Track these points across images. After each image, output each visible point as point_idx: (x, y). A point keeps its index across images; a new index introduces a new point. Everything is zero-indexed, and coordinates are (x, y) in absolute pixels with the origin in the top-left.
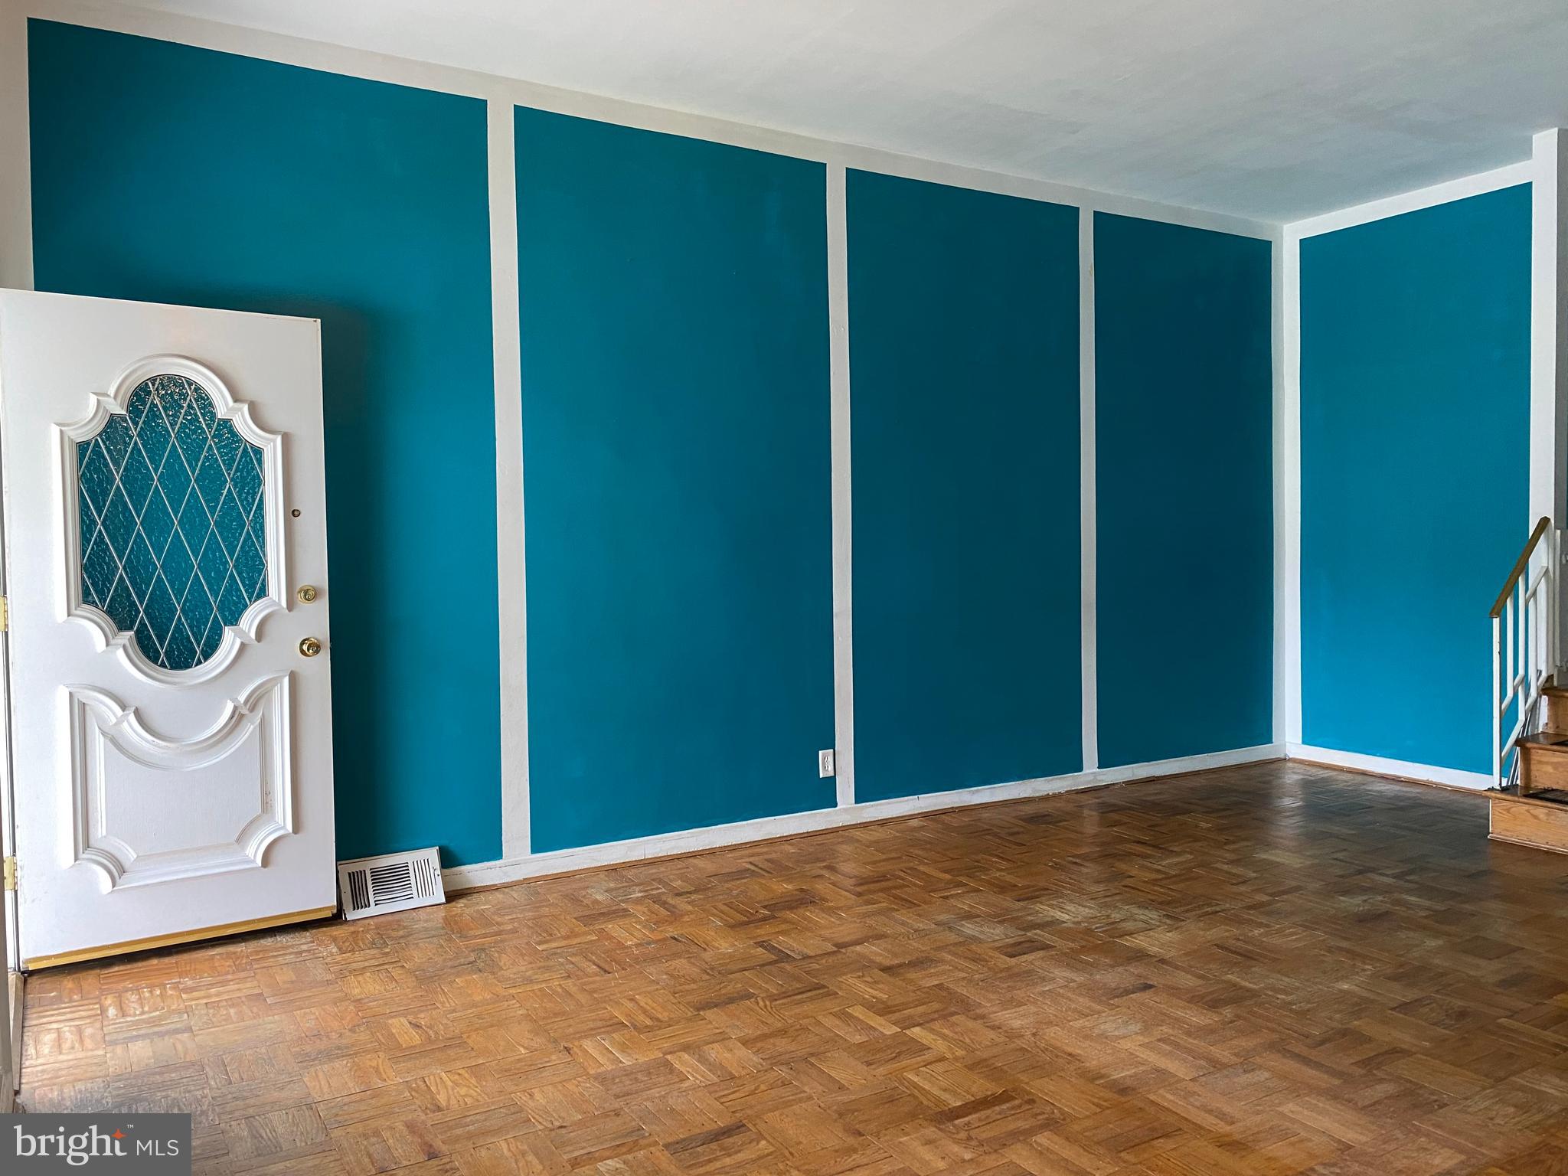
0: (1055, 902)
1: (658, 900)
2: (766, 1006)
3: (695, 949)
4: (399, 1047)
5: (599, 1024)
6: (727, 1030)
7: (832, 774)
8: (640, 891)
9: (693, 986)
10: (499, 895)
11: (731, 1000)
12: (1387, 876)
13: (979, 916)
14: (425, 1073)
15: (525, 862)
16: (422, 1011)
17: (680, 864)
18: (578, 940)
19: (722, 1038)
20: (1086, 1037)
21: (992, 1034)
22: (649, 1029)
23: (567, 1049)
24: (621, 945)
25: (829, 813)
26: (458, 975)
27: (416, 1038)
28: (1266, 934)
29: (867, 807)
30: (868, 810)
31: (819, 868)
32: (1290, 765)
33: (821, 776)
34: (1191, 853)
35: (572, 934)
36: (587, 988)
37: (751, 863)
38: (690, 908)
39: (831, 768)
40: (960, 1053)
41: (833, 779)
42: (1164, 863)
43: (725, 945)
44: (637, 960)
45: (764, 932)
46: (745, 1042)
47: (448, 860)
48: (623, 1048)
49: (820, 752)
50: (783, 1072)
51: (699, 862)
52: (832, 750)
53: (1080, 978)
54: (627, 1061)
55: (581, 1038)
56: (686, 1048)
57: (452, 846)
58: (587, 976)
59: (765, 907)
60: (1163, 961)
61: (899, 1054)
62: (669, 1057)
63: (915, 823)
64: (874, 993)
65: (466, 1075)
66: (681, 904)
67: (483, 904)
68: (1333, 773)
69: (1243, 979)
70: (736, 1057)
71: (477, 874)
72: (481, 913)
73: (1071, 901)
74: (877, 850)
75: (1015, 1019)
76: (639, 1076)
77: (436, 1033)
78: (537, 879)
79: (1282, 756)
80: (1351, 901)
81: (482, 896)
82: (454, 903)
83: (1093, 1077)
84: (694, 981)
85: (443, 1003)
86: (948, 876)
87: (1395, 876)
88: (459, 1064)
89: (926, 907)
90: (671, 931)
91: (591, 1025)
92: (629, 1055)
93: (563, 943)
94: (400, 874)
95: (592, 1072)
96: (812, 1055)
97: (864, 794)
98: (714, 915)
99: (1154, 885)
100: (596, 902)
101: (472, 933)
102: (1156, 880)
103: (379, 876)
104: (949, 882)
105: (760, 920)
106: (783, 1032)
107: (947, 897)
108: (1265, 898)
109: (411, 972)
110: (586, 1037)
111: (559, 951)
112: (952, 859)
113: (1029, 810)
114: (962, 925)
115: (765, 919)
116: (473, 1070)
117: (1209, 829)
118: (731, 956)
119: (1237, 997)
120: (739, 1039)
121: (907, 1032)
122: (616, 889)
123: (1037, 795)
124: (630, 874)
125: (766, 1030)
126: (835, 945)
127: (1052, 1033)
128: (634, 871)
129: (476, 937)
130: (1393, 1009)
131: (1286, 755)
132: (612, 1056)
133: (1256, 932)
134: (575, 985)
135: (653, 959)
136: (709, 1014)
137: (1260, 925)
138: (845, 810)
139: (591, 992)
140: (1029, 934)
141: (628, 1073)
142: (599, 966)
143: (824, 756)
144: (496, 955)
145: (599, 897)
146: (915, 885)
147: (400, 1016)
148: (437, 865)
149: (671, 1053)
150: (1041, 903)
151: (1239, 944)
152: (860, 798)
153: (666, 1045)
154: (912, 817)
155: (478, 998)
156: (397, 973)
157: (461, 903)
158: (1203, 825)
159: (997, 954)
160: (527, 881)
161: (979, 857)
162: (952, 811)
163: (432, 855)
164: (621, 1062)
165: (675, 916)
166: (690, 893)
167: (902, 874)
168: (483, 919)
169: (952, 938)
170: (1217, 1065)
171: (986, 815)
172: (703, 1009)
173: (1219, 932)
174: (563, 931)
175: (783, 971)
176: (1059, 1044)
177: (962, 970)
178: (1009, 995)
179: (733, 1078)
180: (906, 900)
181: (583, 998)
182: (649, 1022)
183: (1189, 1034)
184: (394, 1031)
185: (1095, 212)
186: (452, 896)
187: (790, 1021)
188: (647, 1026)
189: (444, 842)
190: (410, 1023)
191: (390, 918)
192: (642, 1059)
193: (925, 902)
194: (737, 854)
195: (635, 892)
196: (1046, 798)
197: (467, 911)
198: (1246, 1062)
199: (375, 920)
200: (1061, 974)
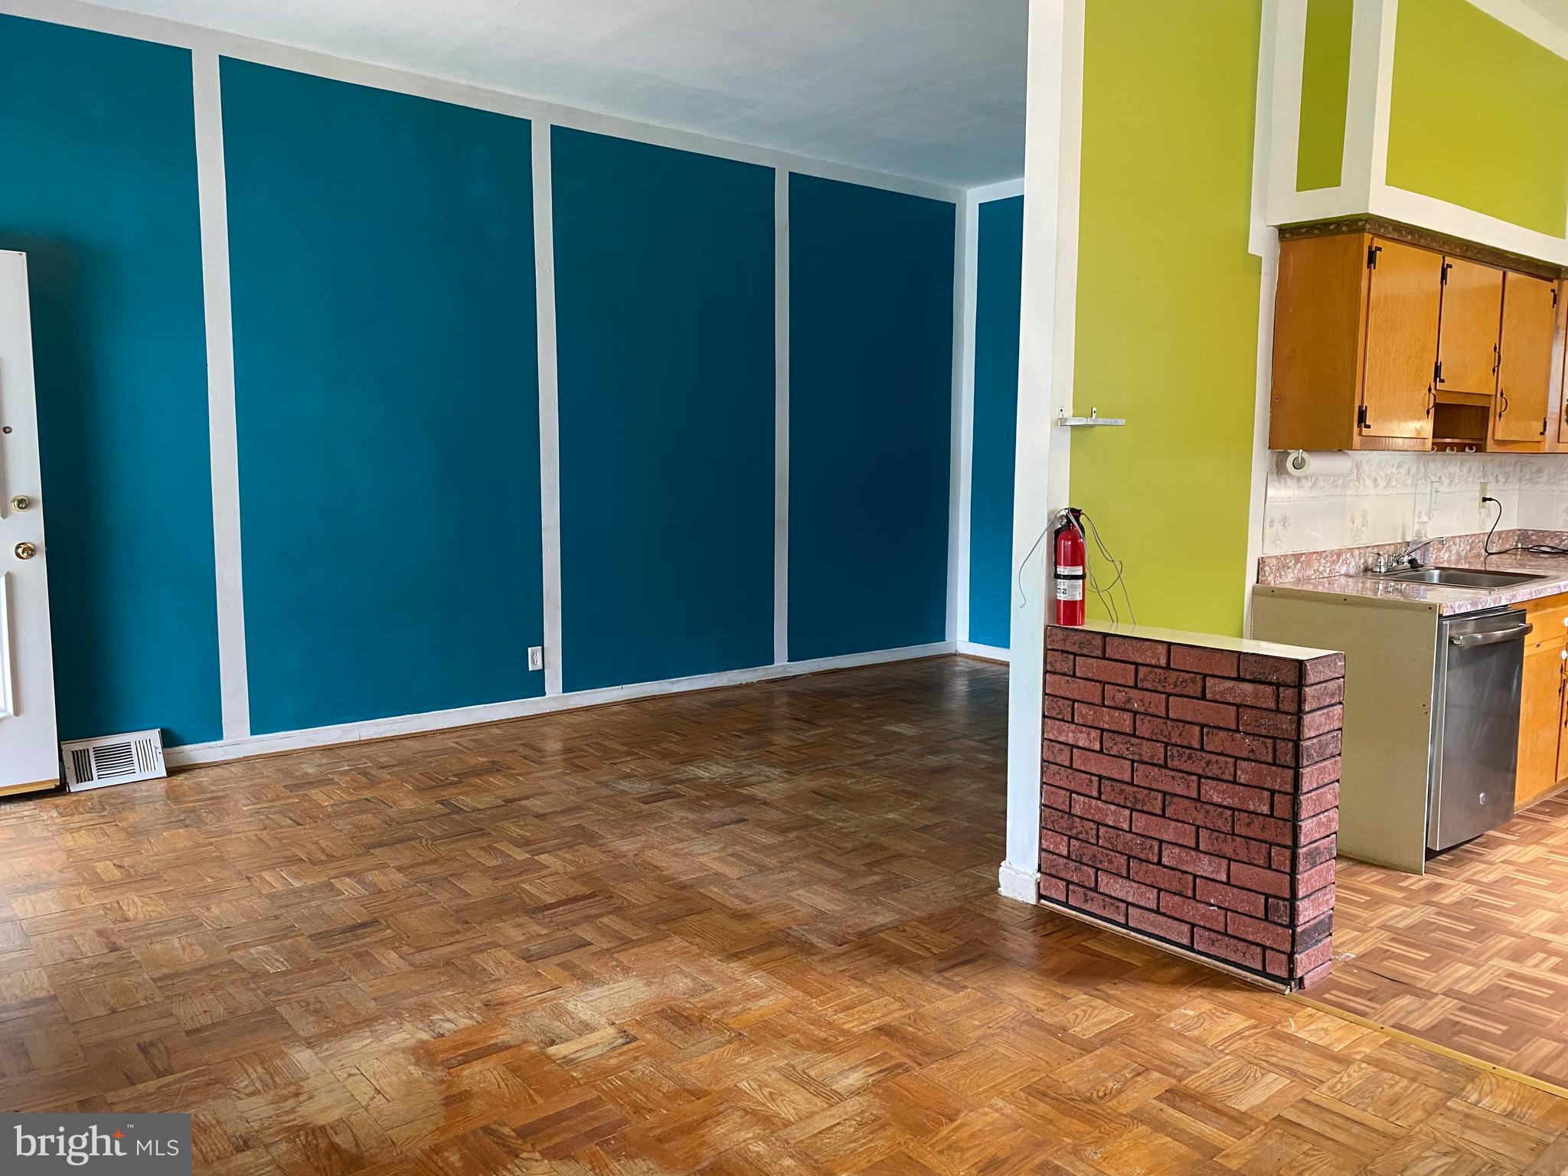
0: (703, 765)
1: (364, 773)
2: (427, 845)
3: (382, 806)
4: (101, 881)
5: (281, 860)
6: (388, 861)
7: (540, 667)
8: (349, 766)
9: (371, 833)
10: (218, 771)
11: (400, 841)
12: (976, 741)
13: (636, 776)
14: (119, 898)
15: (246, 742)
16: (125, 857)
17: (391, 744)
18: (283, 802)
19: (383, 866)
20: (675, 855)
21: (603, 856)
22: (323, 862)
23: (248, 878)
24: (320, 806)
25: (538, 701)
26: (166, 830)
27: (117, 874)
28: (857, 783)
29: (574, 696)
30: (574, 698)
31: (517, 745)
32: (959, 659)
33: (530, 669)
34: (833, 726)
35: (278, 798)
36: (279, 836)
37: (457, 743)
38: (389, 777)
39: (539, 662)
40: (571, 868)
41: (541, 672)
42: (808, 734)
43: (408, 802)
44: (329, 816)
45: (446, 794)
46: (399, 869)
47: (169, 740)
48: (297, 876)
49: (529, 649)
50: (423, 887)
51: (408, 743)
52: (540, 647)
53: (692, 816)
54: (297, 884)
55: (263, 870)
56: (349, 875)
57: (176, 728)
58: (281, 827)
59: (455, 775)
60: (765, 803)
61: (522, 872)
62: (332, 881)
63: (616, 708)
64: (521, 832)
65: (156, 898)
66: (384, 774)
67: (203, 777)
68: (986, 665)
69: (818, 814)
70: (390, 879)
71: (197, 752)
72: (199, 784)
73: (718, 764)
74: (573, 731)
75: (627, 846)
76: (304, 894)
77: (136, 871)
78: (258, 757)
79: (954, 652)
80: (937, 759)
81: (203, 771)
82: (174, 777)
83: (662, 880)
84: (373, 829)
85: (147, 850)
86: (625, 748)
87: (980, 741)
88: (151, 891)
89: (595, 771)
90: (366, 794)
91: (274, 861)
92: (300, 880)
93: (267, 805)
94: (122, 754)
95: (264, 892)
96: (452, 875)
97: (570, 684)
98: (408, 782)
99: (790, 750)
100: (307, 774)
101: (186, 799)
102: (793, 747)
103: (102, 754)
104: (625, 752)
105: (450, 784)
106: (435, 861)
107: (615, 764)
108: (870, 757)
109: (124, 829)
110: (267, 870)
111: (261, 810)
112: (635, 735)
113: (720, 696)
114: (618, 783)
115: (453, 783)
116: (162, 895)
117: (859, 709)
118: (412, 812)
119: (806, 825)
120: (394, 867)
121: (536, 858)
122: (327, 764)
123: (732, 684)
124: (343, 753)
125: (420, 860)
126: (504, 801)
127: (649, 855)
128: (347, 750)
129: (189, 802)
130: (916, 830)
131: (957, 651)
132: (285, 882)
133: (849, 781)
134: (268, 834)
135: (344, 814)
136: (377, 851)
137: (853, 776)
138: (554, 698)
139: (280, 840)
140: (670, 787)
141: (296, 892)
142: (293, 821)
143: (534, 653)
144: (205, 814)
145: (310, 771)
146: (593, 755)
147: (107, 860)
148: (159, 745)
149: (334, 878)
150: (692, 765)
151: (833, 790)
152: (567, 687)
153: (333, 873)
154: (615, 704)
155: (179, 846)
156: (110, 830)
157: (180, 779)
158: (857, 705)
159: (636, 802)
160: (246, 759)
161: (657, 733)
162: (653, 698)
163: (154, 736)
164: (291, 885)
165: (373, 782)
166: (393, 766)
167: (586, 748)
168: (201, 789)
169: (606, 792)
170: (762, 868)
171: (681, 701)
172: (373, 848)
173: (822, 782)
174: (270, 796)
175: (452, 820)
176: (651, 861)
177: (602, 814)
178: (630, 830)
179: (380, 891)
180: (580, 766)
181: (273, 844)
182: (324, 858)
183: (755, 850)
184: (99, 871)
185: (790, 173)
186: (172, 772)
187: (443, 854)
188: (321, 861)
189: (166, 725)
190: (114, 865)
191: (112, 789)
192: (309, 882)
193: (595, 768)
194: (447, 736)
195: (344, 766)
196: (740, 687)
197: (186, 783)
198: (784, 867)
199: (98, 791)
200: (678, 814)
